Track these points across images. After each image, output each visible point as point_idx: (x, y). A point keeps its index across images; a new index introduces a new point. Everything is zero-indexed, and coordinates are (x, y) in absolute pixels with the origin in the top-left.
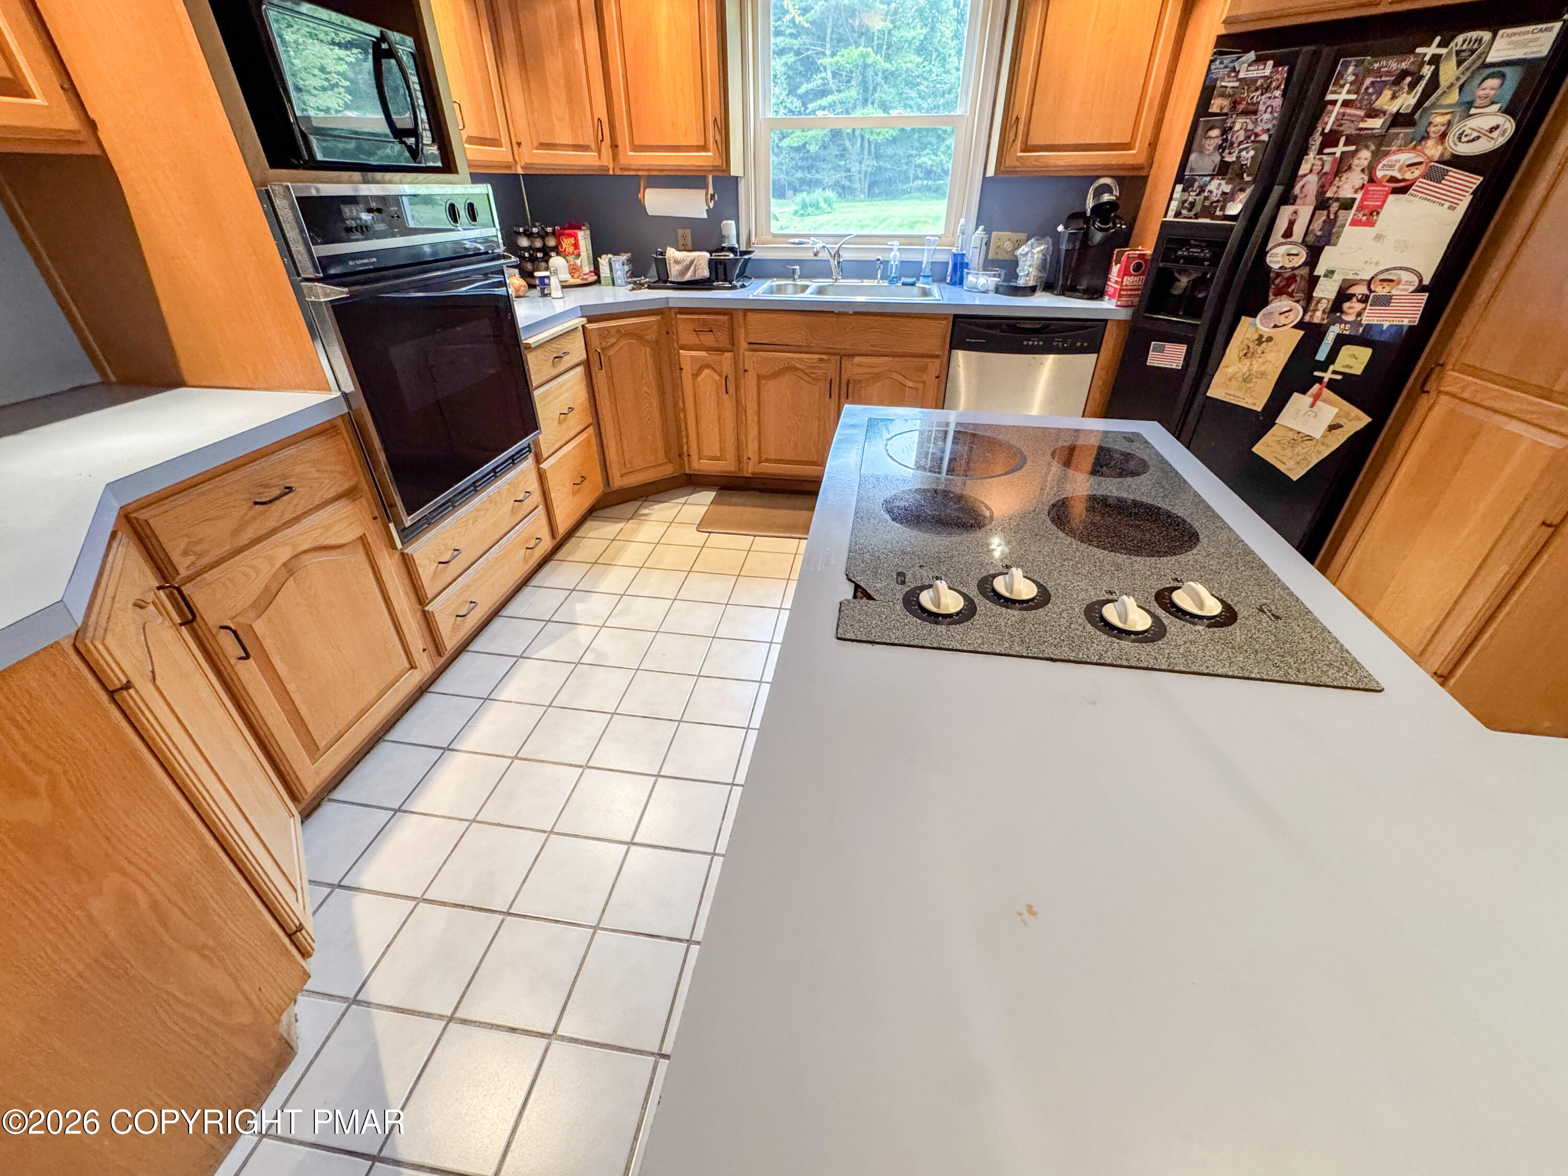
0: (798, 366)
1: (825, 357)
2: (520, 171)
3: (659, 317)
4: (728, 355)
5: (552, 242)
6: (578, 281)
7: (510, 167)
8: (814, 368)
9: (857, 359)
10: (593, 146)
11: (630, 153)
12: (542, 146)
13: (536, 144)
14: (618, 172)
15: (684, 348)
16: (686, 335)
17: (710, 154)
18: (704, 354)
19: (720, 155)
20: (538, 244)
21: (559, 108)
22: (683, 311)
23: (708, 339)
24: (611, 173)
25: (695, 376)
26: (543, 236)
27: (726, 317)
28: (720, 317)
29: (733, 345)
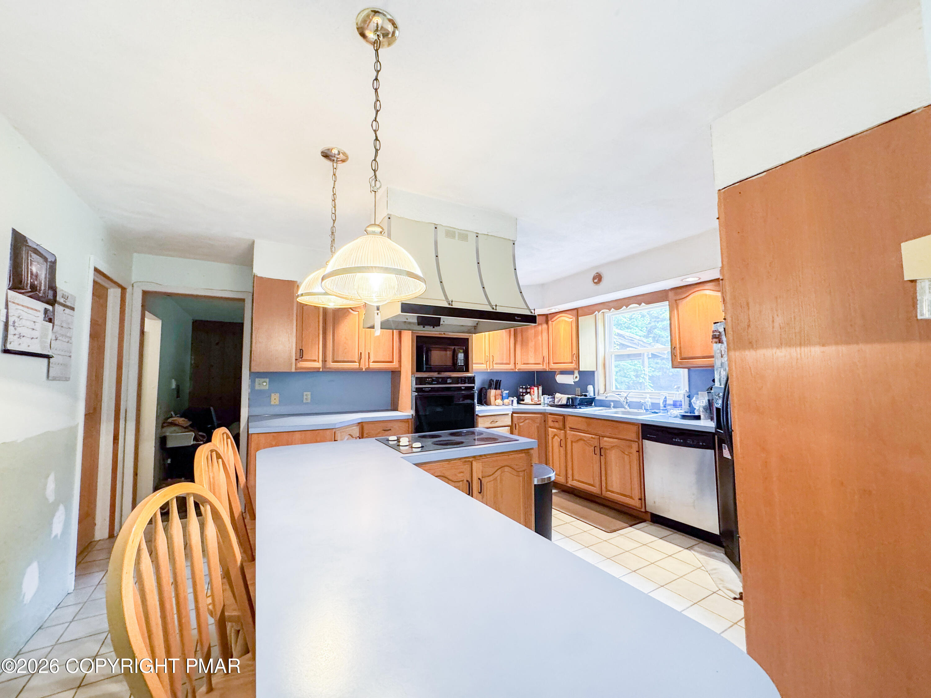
0: (585, 439)
1: (593, 436)
2: (517, 370)
3: (541, 415)
4: (563, 431)
5: (528, 391)
6: (533, 403)
7: (513, 370)
8: (589, 440)
9: (605, 439)
10: (541, 363)
11: (552, 365)
12: (524, 364)
13: (522, 363)
14: (550, 370)
15: (551, 427)
16: (550, 423)
17: (573, 364)
18: (555, 430)
19: (576, 364)
20: (524, 391)
21: (531, 354)
22: (551, 414)
23: (556, 425)
24: (547, 370)
25: (553, 438)
26: (526, 389)
27: (562, 417)
28: (560, 417)
29: (565, 428)
